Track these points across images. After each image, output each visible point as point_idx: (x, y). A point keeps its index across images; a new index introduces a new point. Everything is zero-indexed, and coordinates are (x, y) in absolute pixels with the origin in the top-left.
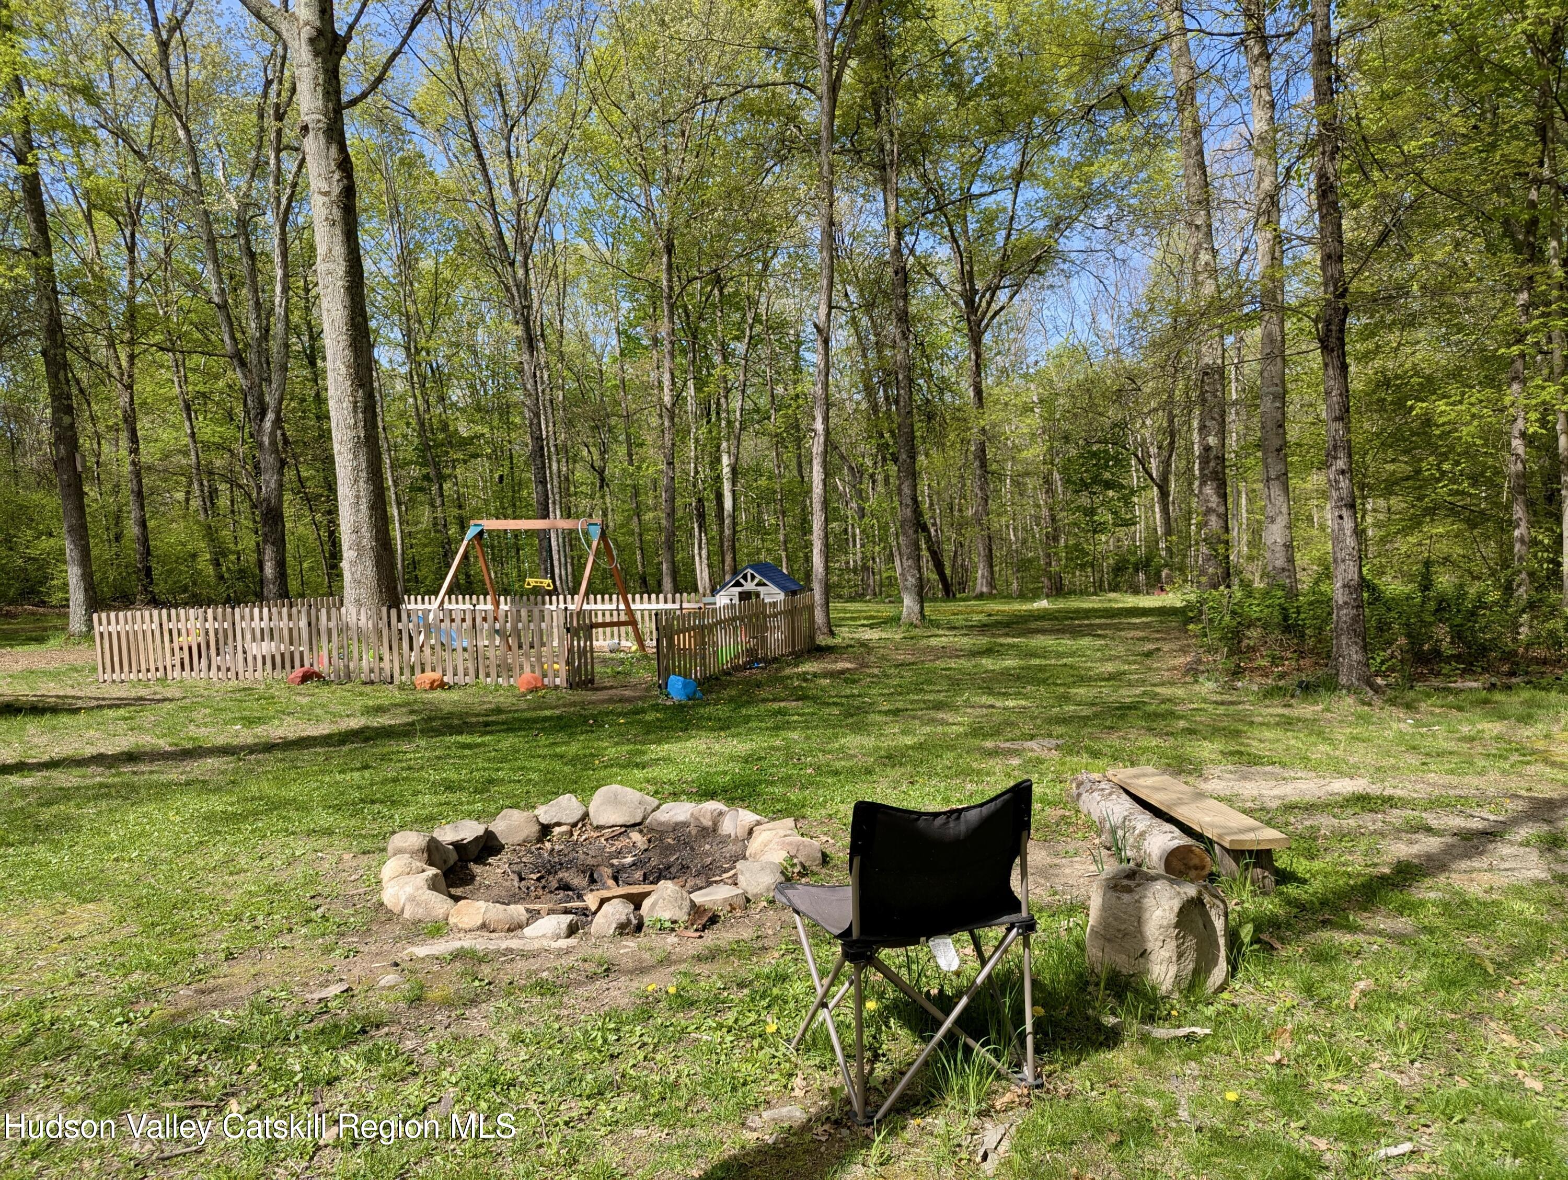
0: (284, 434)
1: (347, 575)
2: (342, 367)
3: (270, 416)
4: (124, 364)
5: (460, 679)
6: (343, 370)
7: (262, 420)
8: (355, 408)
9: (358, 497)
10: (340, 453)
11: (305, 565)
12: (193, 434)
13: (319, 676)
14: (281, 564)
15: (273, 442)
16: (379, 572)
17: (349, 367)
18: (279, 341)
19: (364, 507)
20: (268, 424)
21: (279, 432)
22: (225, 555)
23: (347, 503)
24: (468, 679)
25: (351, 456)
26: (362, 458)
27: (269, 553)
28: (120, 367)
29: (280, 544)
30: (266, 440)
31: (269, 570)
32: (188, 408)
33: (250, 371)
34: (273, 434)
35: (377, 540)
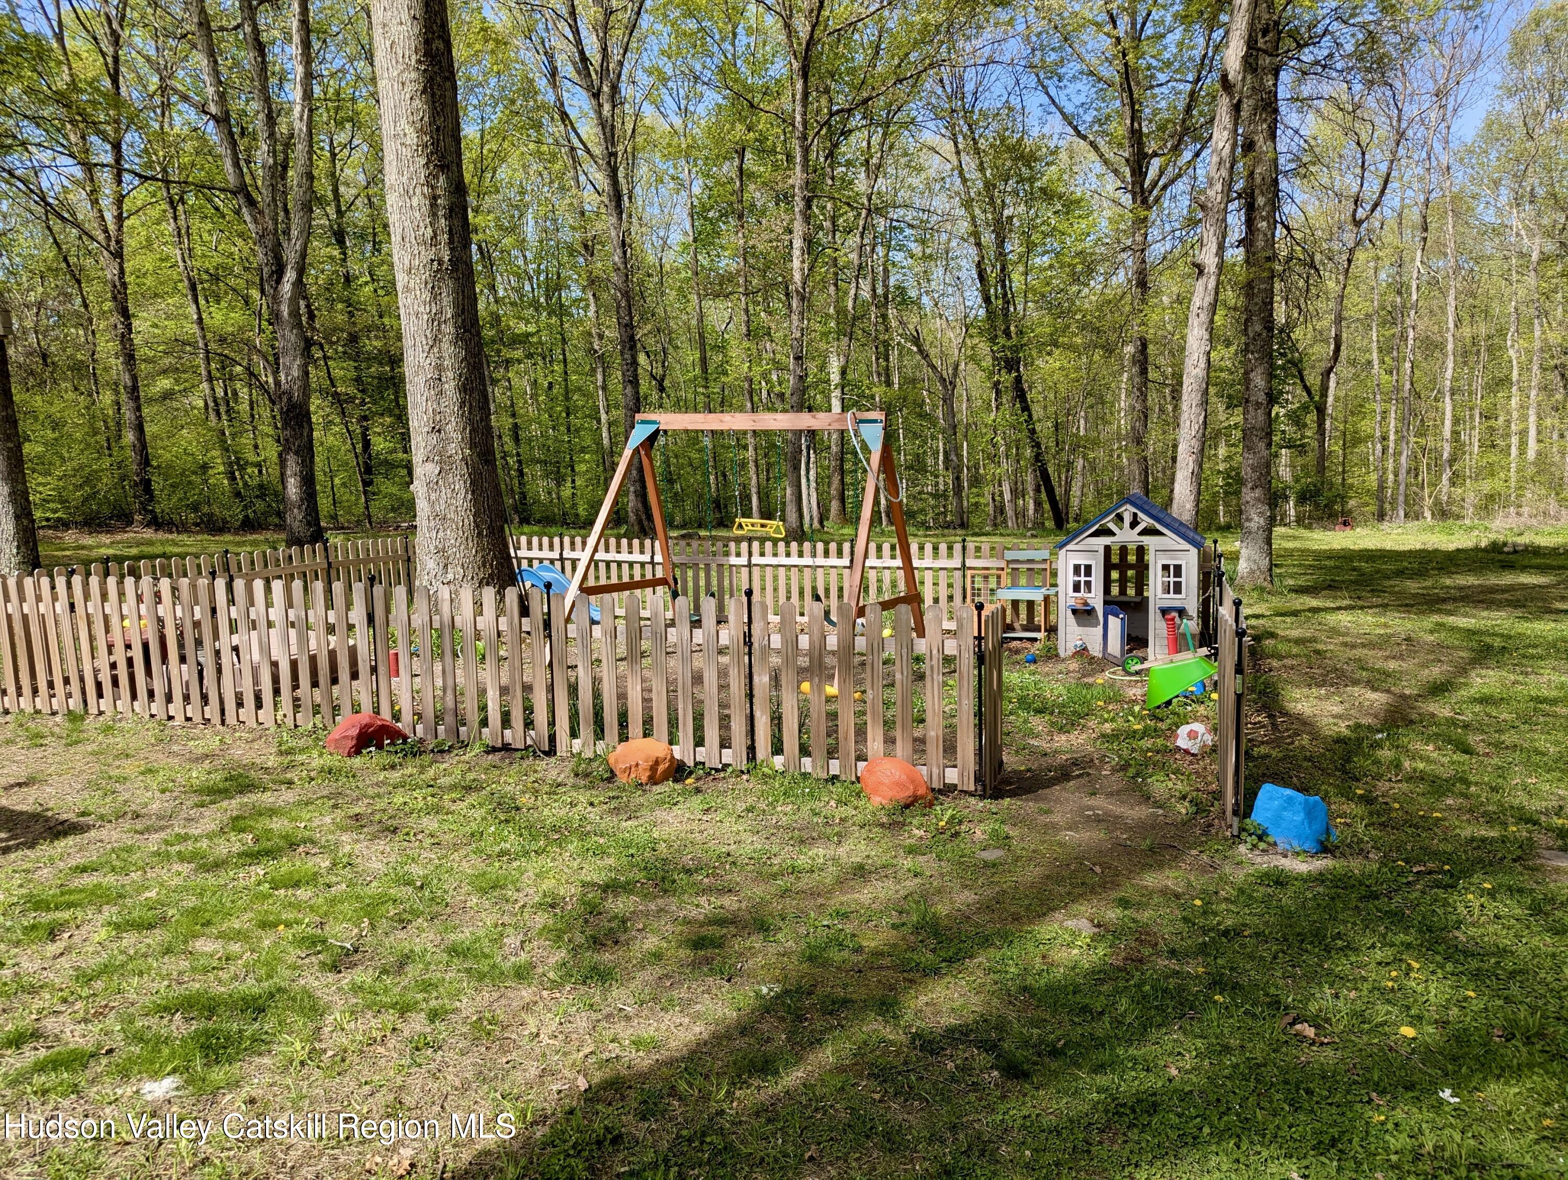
0: (308, 306)
1: (422, 507)
2: (410, 130)
3: (290, 275)
4: (112, 227)
5: (708, 754)
6: (412, 138)
7: (278, 281)
8: (433, 206)
9: (440, 368)
10: (407, 289)
11: (337, 481)
12: (200, 320)
13: (395, 734)
14: (308, 481)
15: (295, 313)
16: (475, 501)
17: (421, 131)
18: (301, 169)
19: (450, 387)
20: (286, 287)
21: (302, 304)
22: (242, 468)
23: (420, 380)
24: (728, 756)
25: (426, 296)
26: (447, 300)
27: (293, 465)
28: (106, 231)
29: (306, 453)
30: (285, 310)
31: (293, 489)
32: (193, 288)
33: (261, 212)
34: (293, 301)
35: (473, 445)
